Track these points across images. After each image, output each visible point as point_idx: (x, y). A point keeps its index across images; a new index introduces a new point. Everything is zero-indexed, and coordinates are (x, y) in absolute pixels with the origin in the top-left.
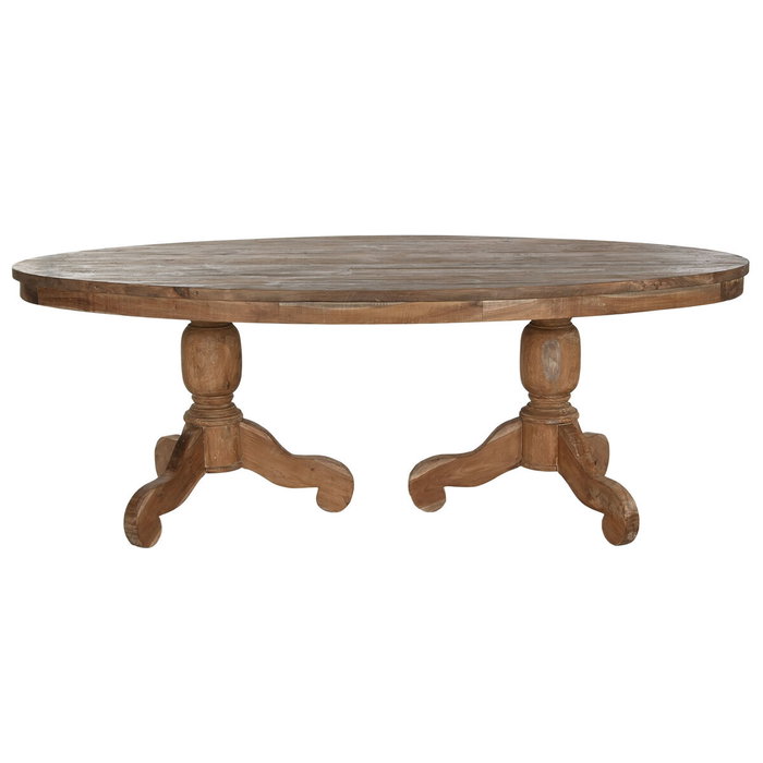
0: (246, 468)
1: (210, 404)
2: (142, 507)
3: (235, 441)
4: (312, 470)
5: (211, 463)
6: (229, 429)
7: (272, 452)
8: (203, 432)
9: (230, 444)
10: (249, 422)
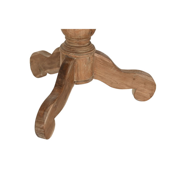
0: (96, 79)
1: (79, 44)
2: (47, 118)
3: (92, 64)
4: (134, 79)
5: (78, 78)
6: (90, 58)
7: (112, 70)
8: (75, 61)
9: (90, 67)
10: (98, 52)
